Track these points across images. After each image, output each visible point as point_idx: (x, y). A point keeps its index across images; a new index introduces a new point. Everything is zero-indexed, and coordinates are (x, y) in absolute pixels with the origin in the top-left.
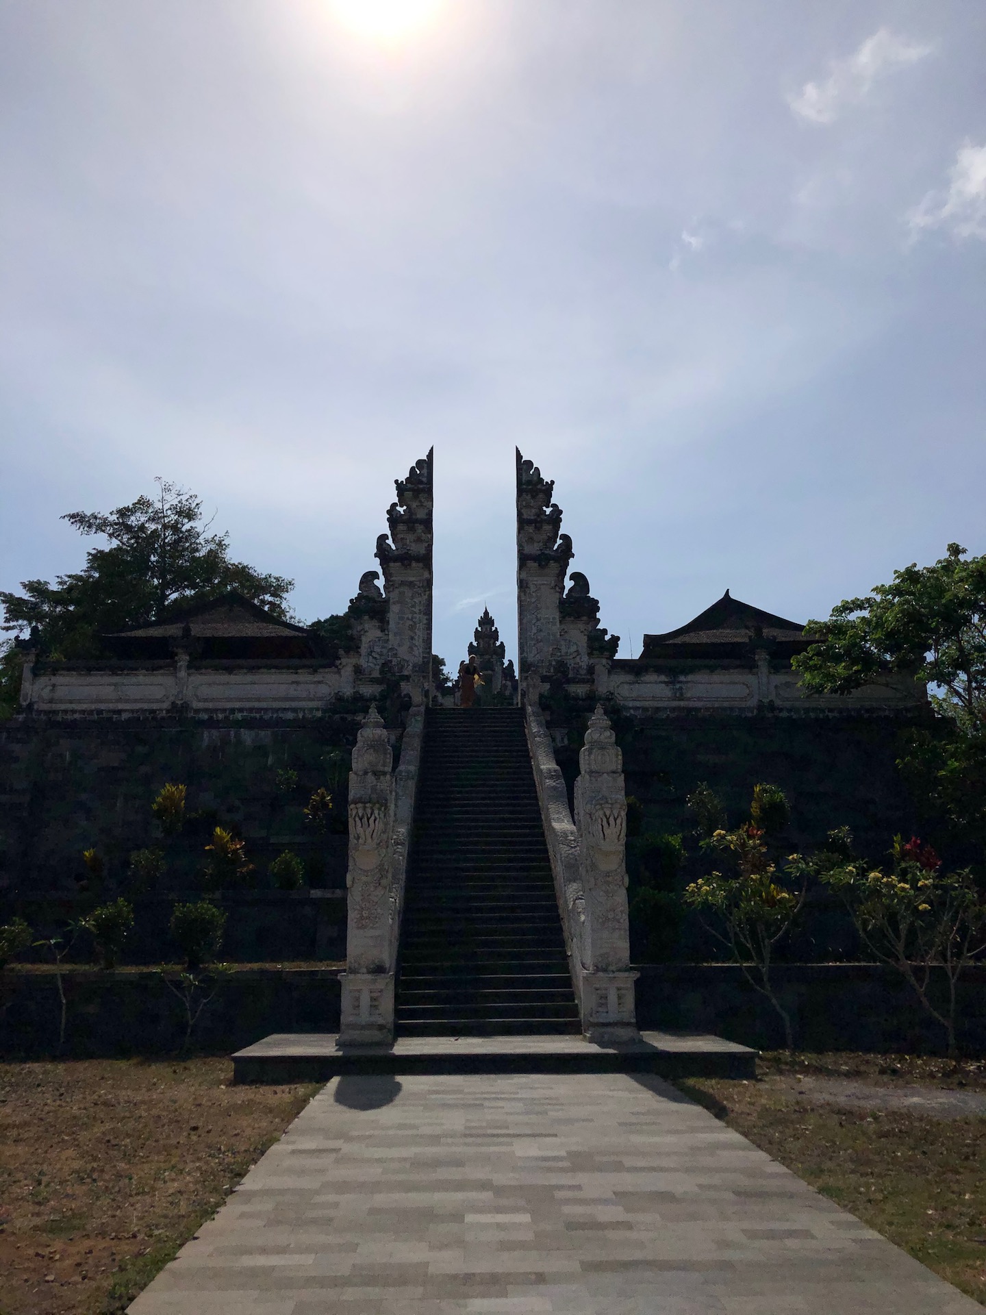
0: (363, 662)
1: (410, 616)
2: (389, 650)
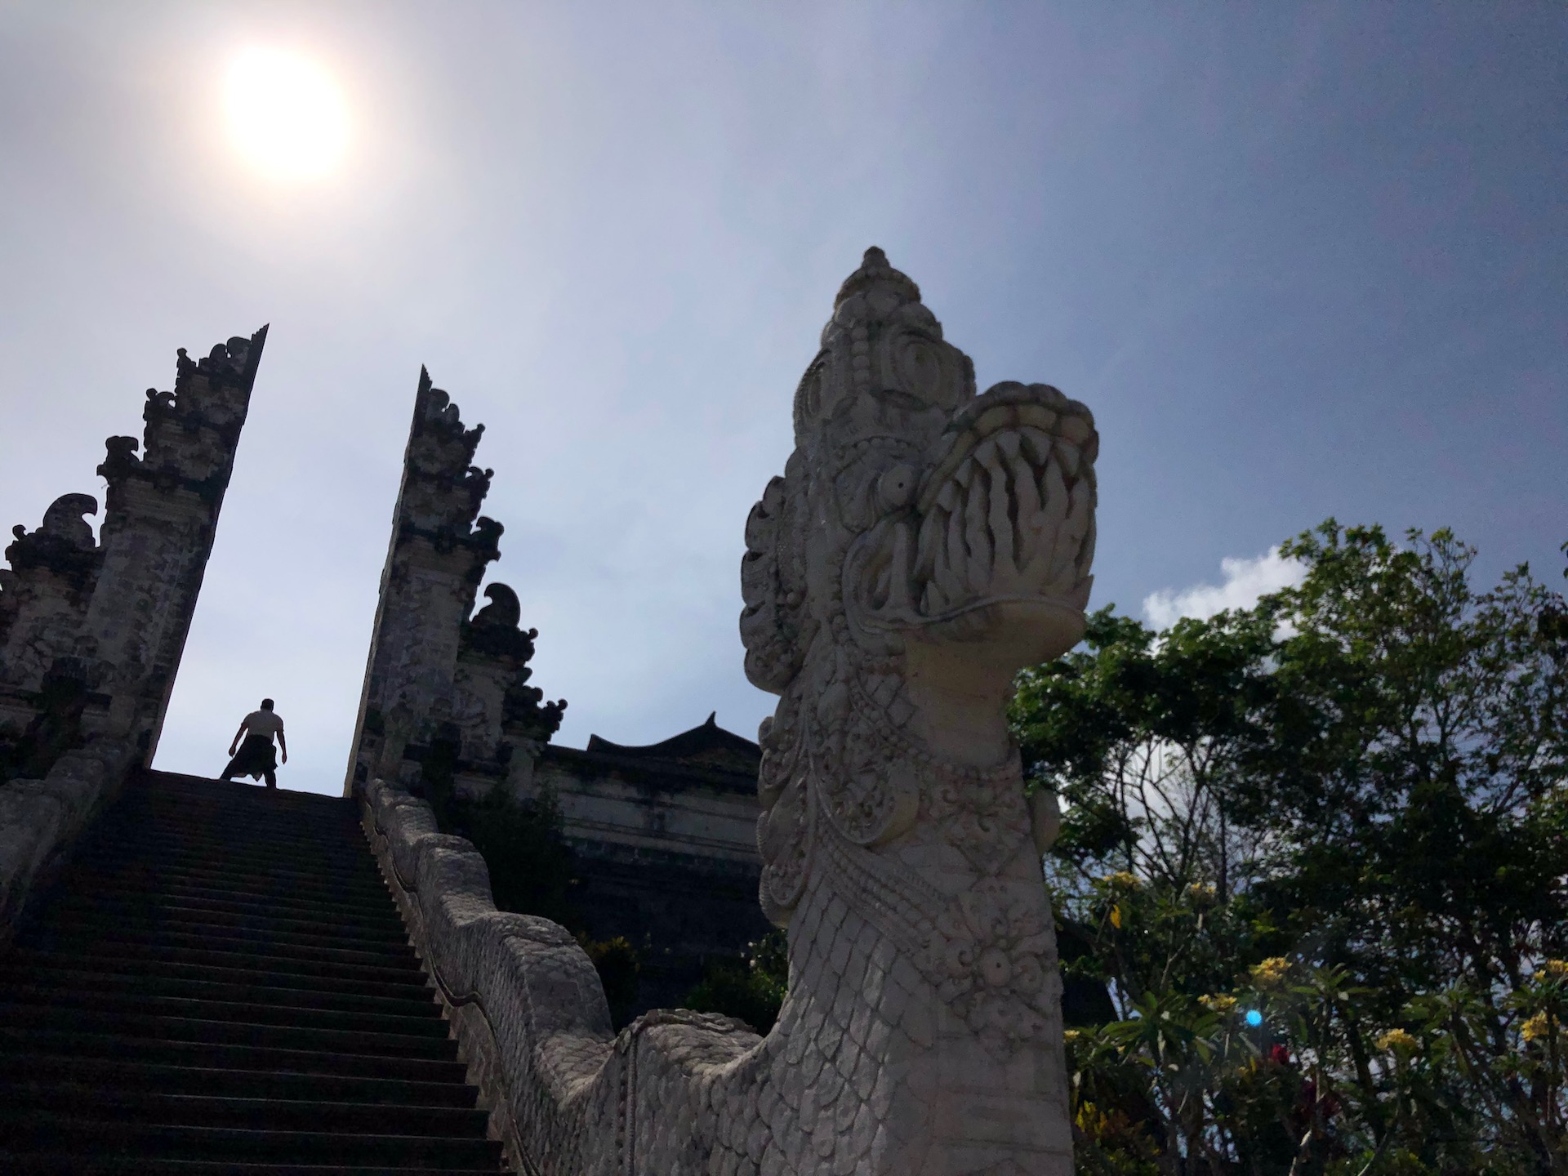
1: (146, 584)
2: (77, 640)
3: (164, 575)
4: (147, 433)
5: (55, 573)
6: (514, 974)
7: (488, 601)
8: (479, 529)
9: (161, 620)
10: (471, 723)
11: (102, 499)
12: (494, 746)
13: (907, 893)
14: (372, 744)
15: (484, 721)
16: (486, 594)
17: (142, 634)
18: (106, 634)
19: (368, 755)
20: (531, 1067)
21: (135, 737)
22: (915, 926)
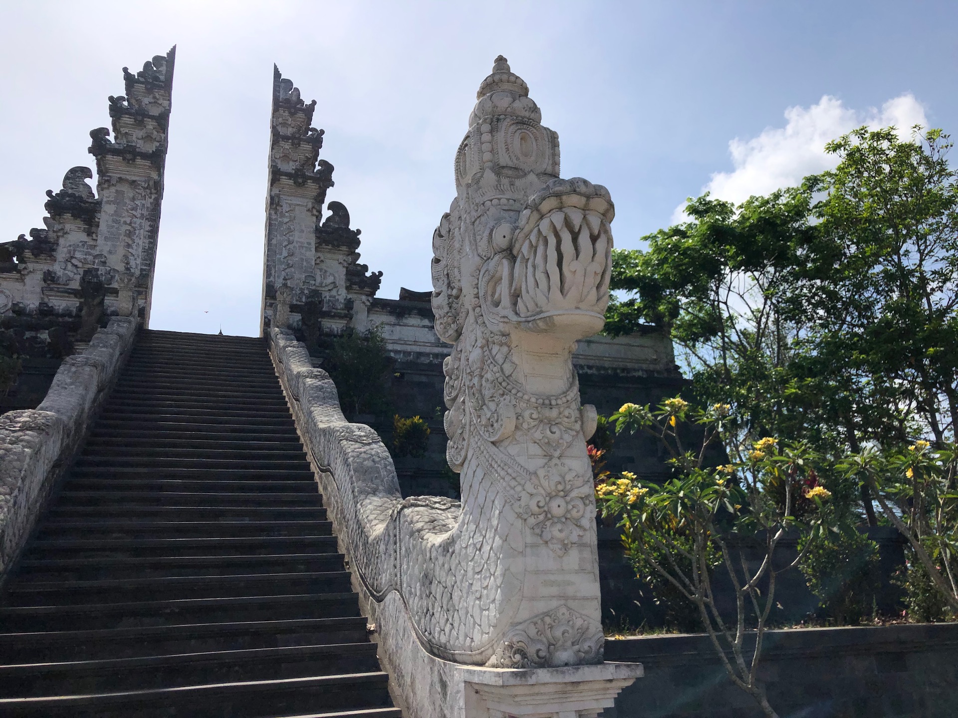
0: (57, 268)
1: (128, 220)
2: (95, 257)
3: (138, 213)
4: (114, 124)
5: (75, 216)
6: (346, 461)
7: (330, 213)
8: (320, 167)
9: (141, 241)
10: (327, 289)
11: (94, 169)
12: (343, 301)
13: (510, 471)
14: (271, 305)
15: (336, 287)
16: (329, 209)
17: (130, 250)
18: (110, 252)
19: (270, 312)
20: (356, 516)
21: (136, 312)
22: (513, 488)
